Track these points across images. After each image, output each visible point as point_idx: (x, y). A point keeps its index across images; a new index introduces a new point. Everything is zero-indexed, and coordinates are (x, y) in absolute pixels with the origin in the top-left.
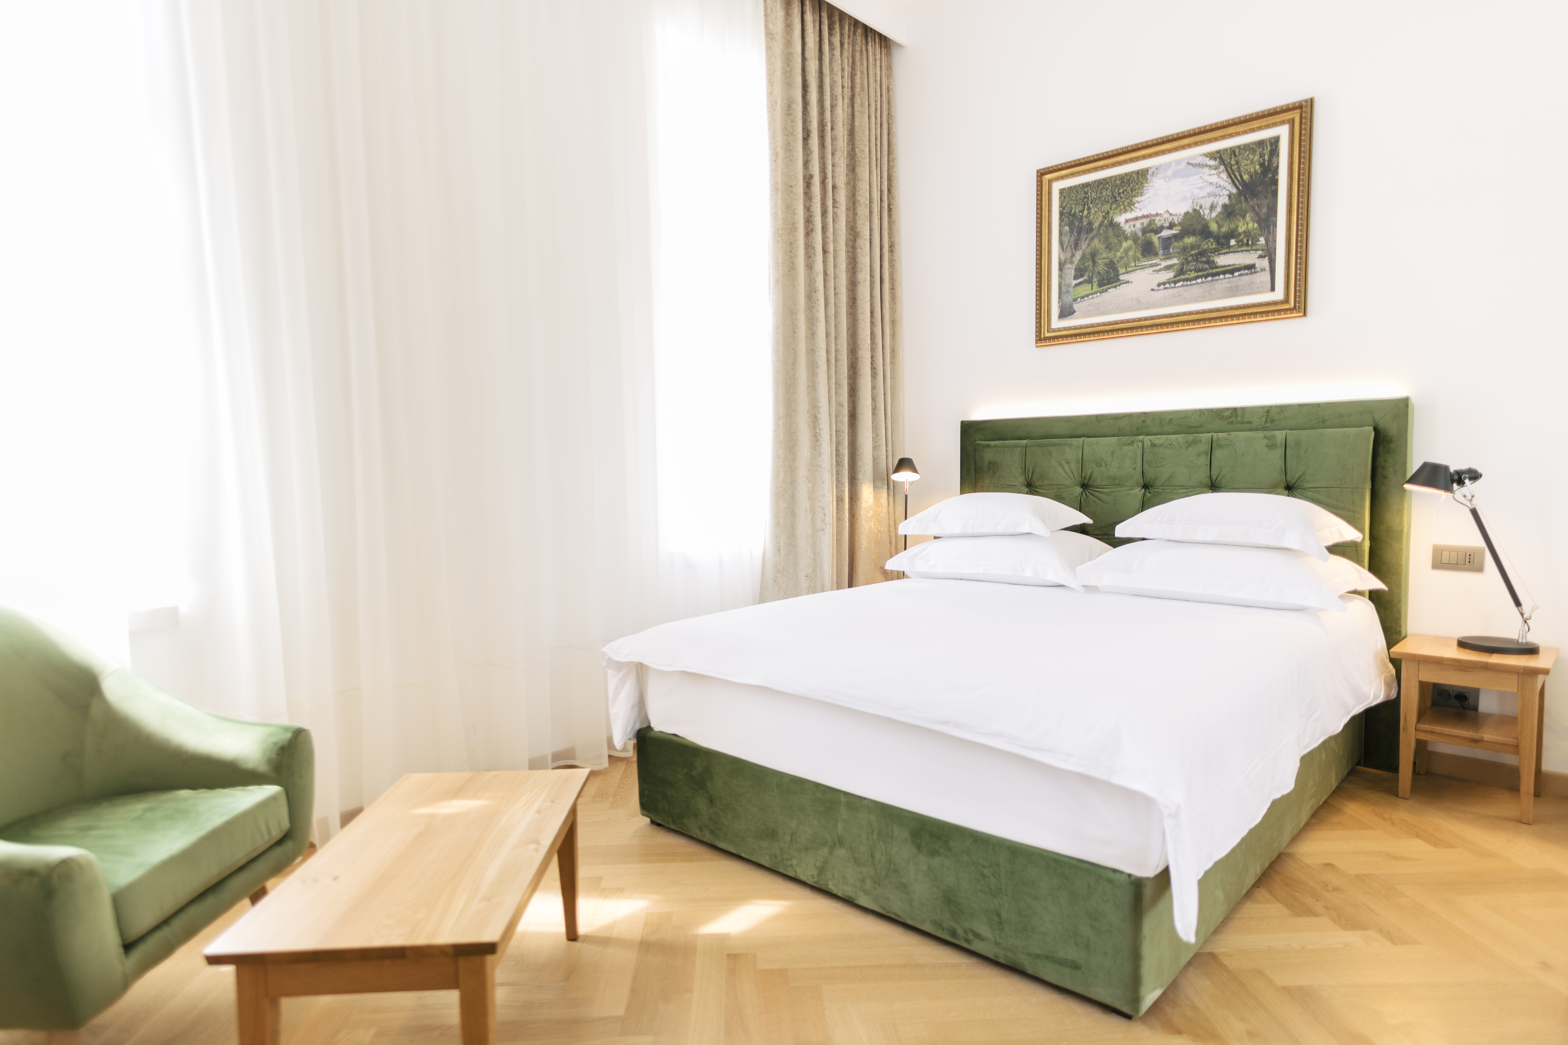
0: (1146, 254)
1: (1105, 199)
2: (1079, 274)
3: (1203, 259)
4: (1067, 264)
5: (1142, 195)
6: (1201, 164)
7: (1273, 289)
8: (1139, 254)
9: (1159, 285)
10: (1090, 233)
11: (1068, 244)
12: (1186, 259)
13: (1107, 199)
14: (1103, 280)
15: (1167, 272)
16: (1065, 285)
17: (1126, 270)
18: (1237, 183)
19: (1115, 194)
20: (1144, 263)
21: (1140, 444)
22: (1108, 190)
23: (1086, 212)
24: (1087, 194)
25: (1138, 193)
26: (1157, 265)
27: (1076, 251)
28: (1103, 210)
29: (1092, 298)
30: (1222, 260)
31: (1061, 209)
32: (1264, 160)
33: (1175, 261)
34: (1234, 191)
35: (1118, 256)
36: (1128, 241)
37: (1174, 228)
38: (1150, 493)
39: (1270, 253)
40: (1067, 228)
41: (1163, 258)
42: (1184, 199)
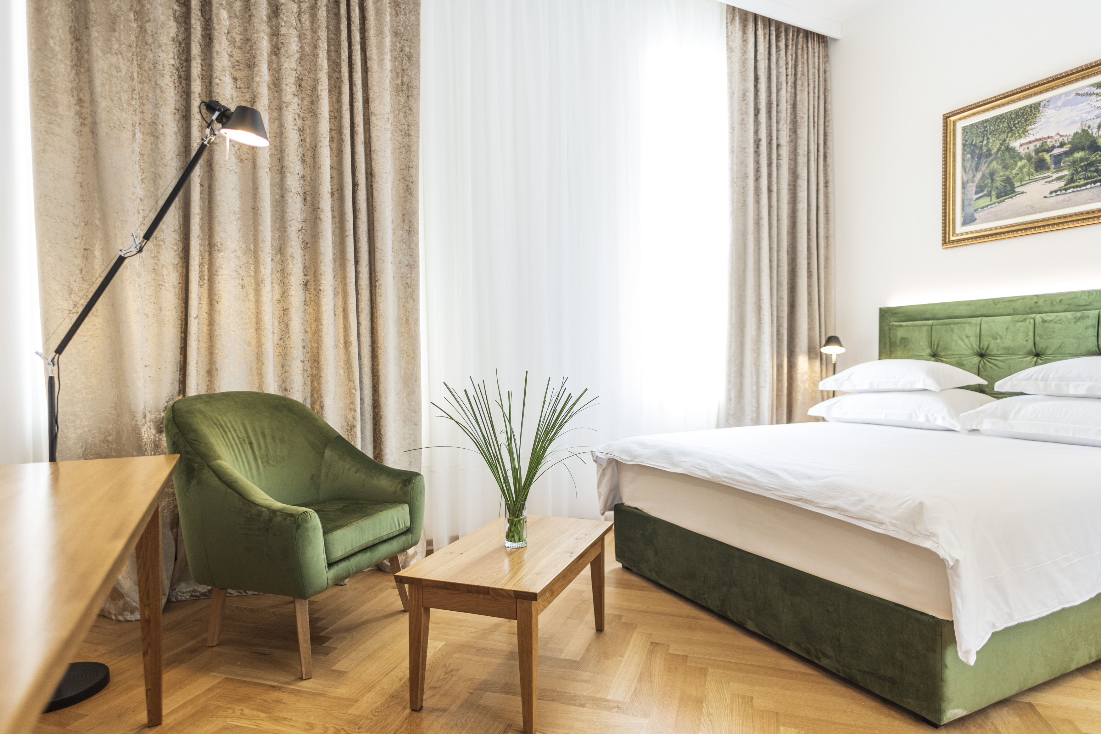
0: (1039, 169)
1: (1002, 130)
2: (979, 190)
3: (1092, 169)
4: (969, 183)
5: (1035, 123)
6: (1089, 93)
8: (1032, 170)
9: (1051, 193)
10: (989, 158)
11: (970, 167)
12: (1076, 170)
13: (1004, 130)
14: (1001, 192)
15: (1058, 182)
16: (967, 199)
17: (1021, 183)
19: (1010, 125)
20: (1037, 177)
21: (1032, 321)
22: (1005, 123)
23: (985, 142)
24: (987, 128)
25: (1031, 122)
26: (1049, 177)
27: (977, 173)
28: (1000, 138)
29: (991, 208)
31: (964, 142)
33: (1066, 172)
35: (1014, 173)
36: (1023, 161)
37: (1065, 147)
38: (1041, 360)
40: (969, 156)
41: (1054, 171)
42: (1073, 122)
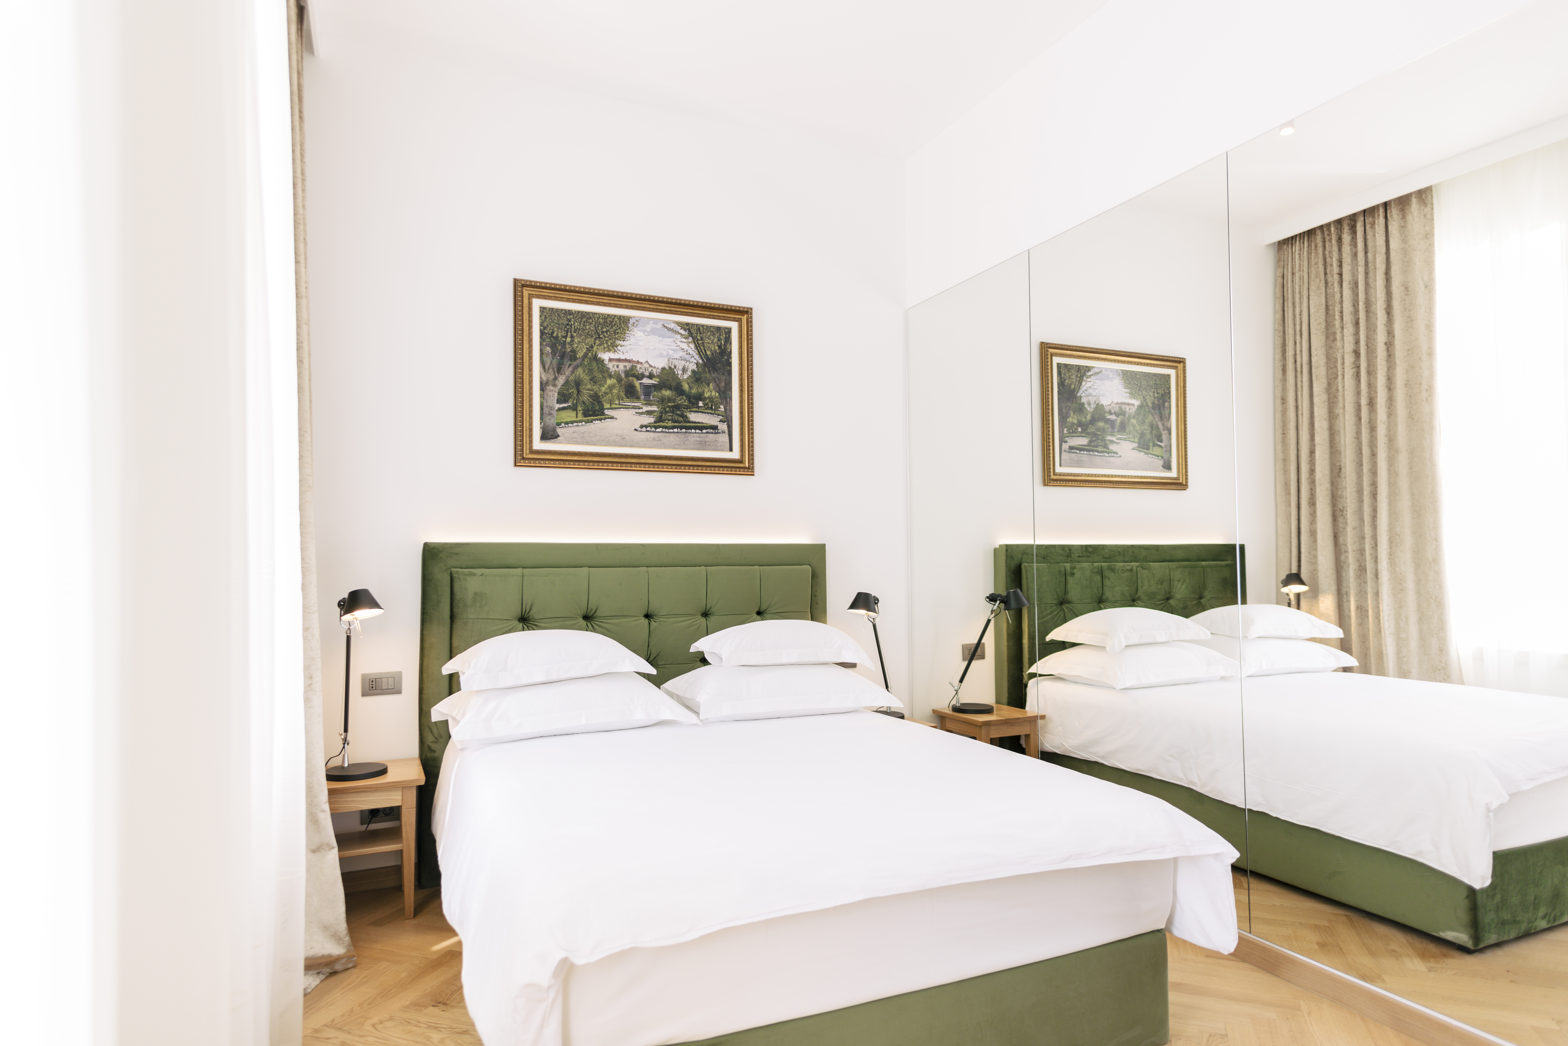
0: (629, 395)
1: (589, 332)
2: (563, 399)
3: (678, 412)
4: (549, 386)
5: (624, 340)
6: (674, 329)
7: (731, 450)
8: (622, 394)
9: (642, 427)
10: (574, 361)
11: (550, 365)
12: (664, 409)
13: (590, 333)
14: (588, 410)
15: (648, 416)
16: (547, 407)
17: (611, 406)
18: (702, 355)
19: (598, 331)
20: (627, 404)
21: (646, 575)
22: (592, 325)
23: (569, 339)
24: (570, 322)
25: (620, 337)
26: (640, 408)
27: (560, 375)
28: (586, 342)
29: (577, 426)
30: (694, 417)
31: (542, 328)
32: (721, 343)
33: (654, 408)
34: (700, 361)
35: (603, 391)
36: (612, 379)
37: (654, 379)
39: (728, 420)
40: (548, 349)
41: (644, 403)
42: (661, 355)
